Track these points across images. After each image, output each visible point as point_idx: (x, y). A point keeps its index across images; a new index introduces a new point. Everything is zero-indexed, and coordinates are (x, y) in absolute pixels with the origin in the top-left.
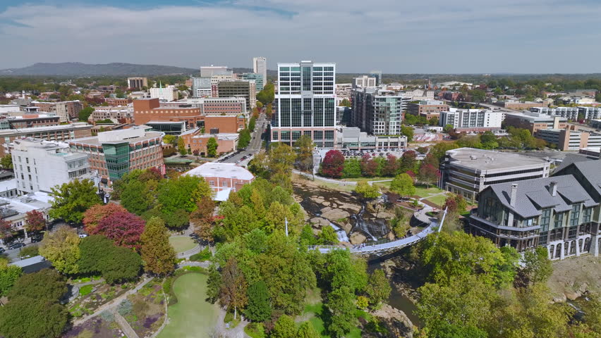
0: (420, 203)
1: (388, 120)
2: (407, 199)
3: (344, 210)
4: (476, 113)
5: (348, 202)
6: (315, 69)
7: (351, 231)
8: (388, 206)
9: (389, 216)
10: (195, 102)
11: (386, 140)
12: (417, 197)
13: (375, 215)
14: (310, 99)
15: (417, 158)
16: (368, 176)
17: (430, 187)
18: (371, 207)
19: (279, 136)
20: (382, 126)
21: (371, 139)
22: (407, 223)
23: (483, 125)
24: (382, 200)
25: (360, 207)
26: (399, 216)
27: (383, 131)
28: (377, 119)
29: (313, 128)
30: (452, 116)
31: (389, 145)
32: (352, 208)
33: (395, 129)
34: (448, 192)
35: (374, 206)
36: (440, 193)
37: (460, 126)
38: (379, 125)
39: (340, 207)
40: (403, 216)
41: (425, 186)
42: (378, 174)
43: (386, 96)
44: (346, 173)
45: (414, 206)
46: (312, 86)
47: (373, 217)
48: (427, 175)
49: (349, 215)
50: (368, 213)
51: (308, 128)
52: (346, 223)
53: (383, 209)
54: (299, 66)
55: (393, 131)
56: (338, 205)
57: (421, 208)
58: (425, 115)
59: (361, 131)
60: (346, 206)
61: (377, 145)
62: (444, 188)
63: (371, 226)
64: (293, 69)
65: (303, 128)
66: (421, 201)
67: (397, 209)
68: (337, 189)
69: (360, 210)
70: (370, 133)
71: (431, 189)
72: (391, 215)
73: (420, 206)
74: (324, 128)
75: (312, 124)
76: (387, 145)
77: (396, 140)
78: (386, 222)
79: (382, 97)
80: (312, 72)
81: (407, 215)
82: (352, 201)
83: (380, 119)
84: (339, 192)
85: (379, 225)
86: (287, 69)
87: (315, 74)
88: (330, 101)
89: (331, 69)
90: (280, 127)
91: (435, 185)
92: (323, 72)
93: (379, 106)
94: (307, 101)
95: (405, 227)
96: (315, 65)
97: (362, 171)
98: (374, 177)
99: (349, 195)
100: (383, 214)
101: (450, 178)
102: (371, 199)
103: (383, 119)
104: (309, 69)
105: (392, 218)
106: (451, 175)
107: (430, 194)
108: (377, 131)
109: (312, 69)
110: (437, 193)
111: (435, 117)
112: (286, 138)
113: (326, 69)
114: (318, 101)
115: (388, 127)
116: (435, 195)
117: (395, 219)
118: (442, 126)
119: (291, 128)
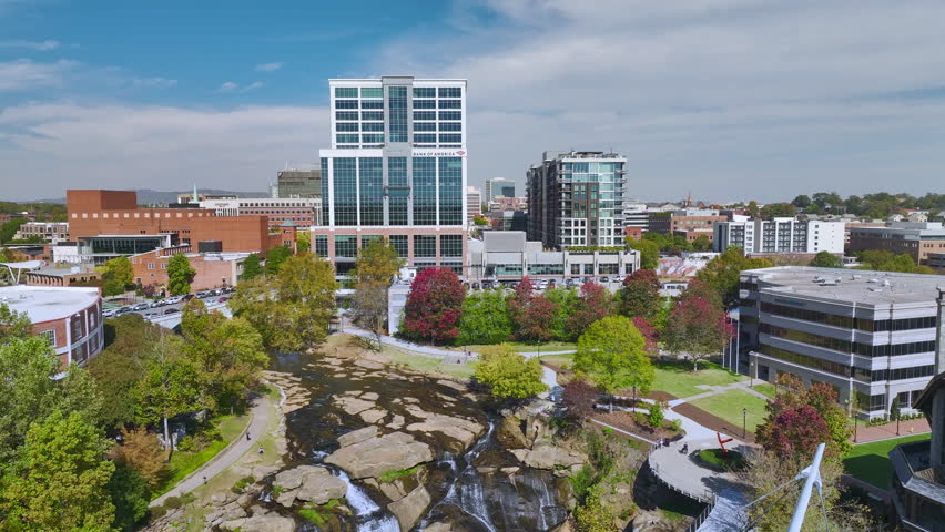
0: (669, 415)
1: (594, 215)
2: (629, 404)
3: (419, 436)
4: (789, 223)
5: (448, 412)
6: (418, 92)
7: (424, 516)
8: (565, 423)
9: (567, 460)
10: (220, 205)
11: (588, 259)
12: (663, 397)
13: (520, 454)
14: (405, 159)
15: (662, 293)
16: (530, 339)
17: (701, 366)
18: (514, 427)
19: (331, 249)
20: (580, 228)
21: (553, 257)
22: (624, 490)
23: (805, 248)
24: (550, 406)
25: (477, 428)
26: (600, 462)
27: (583, 241)
28: (569, 213)
29: (410, 229)
30: (739, 230)
31: (596, 270)
32: (449, 431)
33: (613, 236)
34: (758, 381)
35: (523, 425)
36: (734, 386)
37: (757, 249)
38: (574, 227)
39: (413, 427)
40: (610, 463)
41: (687, 365)
42: (557, 333)
43: (588, 160)
44: (468, 329)
45: (649, 426)
46: (411, 133)
47: (513, 461)
48: (692, 331)
49: (429, 458)
50: (499, 449)
51: (399, 229)
52: (410, 484)
53: (550, 433)
54: (379, 85)
55: (606, 238)
56: (410, 419)
57: (675, 434)
58: (684, 234)
59: (528, 239)
60: (432, 423)
61: (568, 272)
62: (745, 368)
63: (499, 497)
64: (366, 91)
65: (387, 229)
66: (677, 409)
67: (592, 437)
68: (432, 373)
69: (477, 438)
70: (552, 244)
71: (705, 372)
72: (571, 458)
73: (672, 427)
74: (438, 229)
75: (410, 218)
76: (592, 272)
77: (612, 259)
78: (555, 483)
79: (579, 160)
80: (411, 98)
81: (626, 461)
82: (462, 409)
83: (576, 214)
84: (434, 380)
85: (528, 493)
86: (353, 92)
87: (417, 104)
88: (452, 165)
89: (456, 92)
90: (332, 227)
91: (717, 362)
92: (437, 98)
93: (574, 181)
94: (397, 163)
95: (617, 509)
96: (417, 84)
97: (515, 326)
98: (546, 341)
99: (461, 388)
100: (544, 453)
101: (764, 339)
102: (514, 403)
103: (582, 214)
104: (403, 91)
105: (577, 469)
106: (767, 329)
107: (704, 387)
108: (569, 241)
109: (410, 92)
110: (725, 383)
111: (704, 236)
112: (347, 254)
113: (443, 92)
114: (424, 164)
115: (595, 232)
116: (719, 390)
117: (586, 472)
118: (720, 251)
119: (359, 228)
